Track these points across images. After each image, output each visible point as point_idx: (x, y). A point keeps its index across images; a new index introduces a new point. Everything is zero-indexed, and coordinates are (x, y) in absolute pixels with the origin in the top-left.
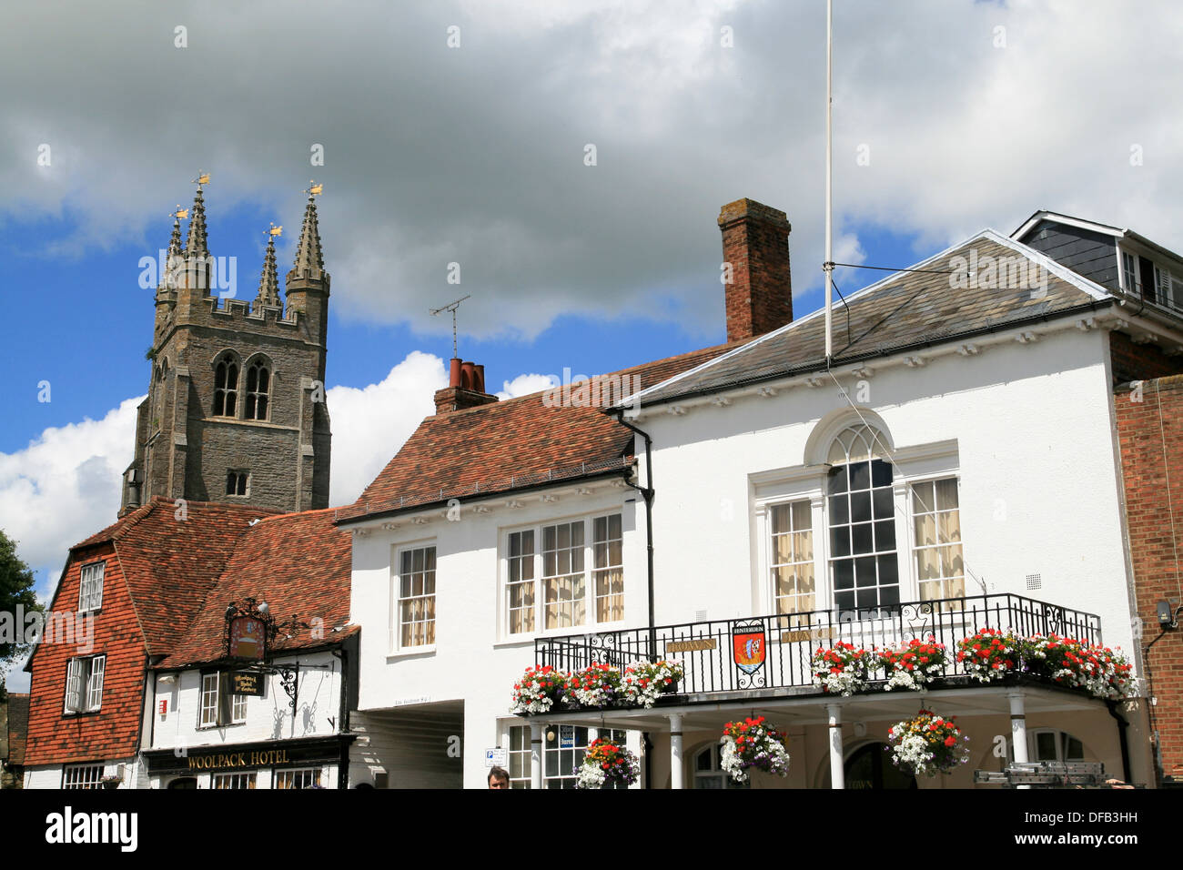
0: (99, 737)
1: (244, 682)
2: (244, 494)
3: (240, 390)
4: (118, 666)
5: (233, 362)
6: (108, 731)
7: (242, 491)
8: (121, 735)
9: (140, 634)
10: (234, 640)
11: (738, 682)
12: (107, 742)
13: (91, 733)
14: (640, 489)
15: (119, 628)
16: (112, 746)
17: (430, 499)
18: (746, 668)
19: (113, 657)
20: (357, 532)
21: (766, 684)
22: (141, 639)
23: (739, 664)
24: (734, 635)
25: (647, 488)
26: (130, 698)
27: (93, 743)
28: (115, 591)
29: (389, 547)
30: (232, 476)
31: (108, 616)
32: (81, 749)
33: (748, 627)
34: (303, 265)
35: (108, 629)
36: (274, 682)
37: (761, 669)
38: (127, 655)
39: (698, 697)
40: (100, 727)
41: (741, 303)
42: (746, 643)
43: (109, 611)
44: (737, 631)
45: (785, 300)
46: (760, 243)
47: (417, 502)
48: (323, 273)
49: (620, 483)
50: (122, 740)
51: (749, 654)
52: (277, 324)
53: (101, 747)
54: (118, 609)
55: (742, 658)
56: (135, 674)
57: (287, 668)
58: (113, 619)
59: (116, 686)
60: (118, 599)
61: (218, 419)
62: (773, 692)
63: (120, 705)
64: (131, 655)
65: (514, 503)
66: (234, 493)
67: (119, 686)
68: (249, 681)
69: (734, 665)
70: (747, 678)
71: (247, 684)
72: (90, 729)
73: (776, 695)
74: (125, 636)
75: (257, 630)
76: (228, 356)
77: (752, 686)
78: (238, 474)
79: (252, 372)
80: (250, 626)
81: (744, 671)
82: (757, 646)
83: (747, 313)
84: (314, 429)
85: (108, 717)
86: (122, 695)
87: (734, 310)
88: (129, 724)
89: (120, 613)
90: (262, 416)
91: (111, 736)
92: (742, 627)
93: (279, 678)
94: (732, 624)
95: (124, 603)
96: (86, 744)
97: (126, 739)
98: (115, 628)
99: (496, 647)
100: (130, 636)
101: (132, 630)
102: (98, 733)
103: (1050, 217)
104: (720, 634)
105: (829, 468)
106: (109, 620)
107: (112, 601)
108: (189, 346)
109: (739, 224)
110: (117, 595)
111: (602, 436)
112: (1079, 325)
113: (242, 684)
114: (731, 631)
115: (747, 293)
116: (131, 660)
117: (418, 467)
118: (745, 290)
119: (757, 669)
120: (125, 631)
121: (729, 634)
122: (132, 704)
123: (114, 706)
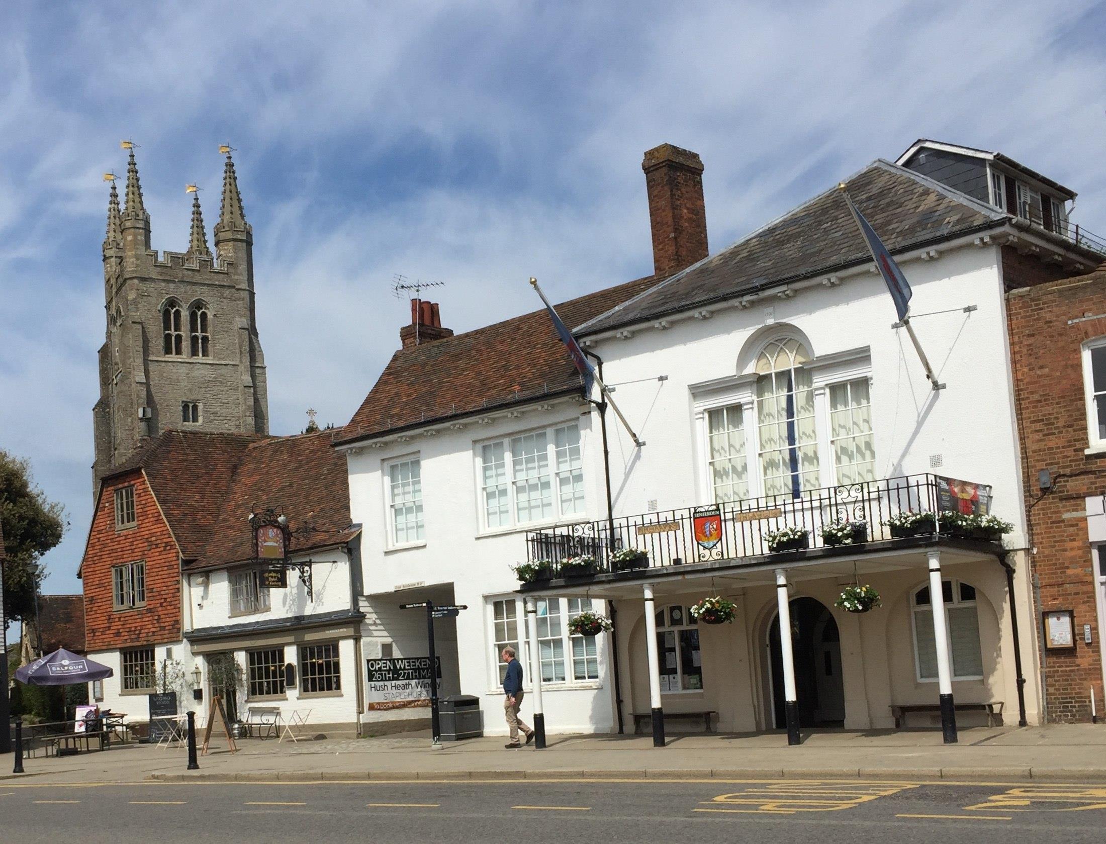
0: (148, 627)
1: (272, 577)
2: (197, 422)
3: (185, 332)
4: (157, 570)
5: (177, 308)
6: (155, 622)
7: (195, 419)
8: (166, 624)
9: (173, 543)
10: (260, 544)
11: (699, 556)
12: (155, 630)
13: (140, 624)
14: (594, 402)
15: (153, 539)
16: (159, 633)
17: (412, 421)
18: (706, 545)
19: (151, 563)
20: (351, 450)
21: (723, 556)
22: (174, 547)
23: (700, 542)
24: (695, 518)
25: (600, 401)
26: (171, 595)
27: (143, 631)
28: (146, 509)
29: (379, 462)
30: (186, 407)
31: (142, 530)
32: (133, 637)
33: (706, 511)
34: (227, 217)
35: (145, 540)
36: (293, 576)
37: (719, 545)
38: (163, 561)
39: (666, 569)
40: (147, 619)
41: (666, 238)
42: (704, 525)
43: (143, 525)
44: (697, 515)
45: (701, 232)
46: (679, 183)
47: (401, 424)
48: (245, 224)
49: (577, 399)
50: (167, 628)
51: (708, 533)
52: (211, 272)
53: (151, 634)
54: (151, 524)
55: (702, 537)
56: (172, 575)
57: (303, 564)
58: (147, 532)
59: (156, 586)
60: (150, 516)
61: (169, 358)
62: (730, 562)
63: (163, 601)
64: (167, 560)
65: (486, 420)
66: (189, 421)
67: (160, 585)
68: (275, 577)
69: (695, 543)
70: (707, 552)
71: (273, 579)
72: (139, 620)
73: (731, 565)
74: (160, 545)
75: (277, 535)
76: (172, 303)
77: (711, 559)
78: (191, 405)
79: (193, 316)
80: (272, 532)
81: (704, 547)
82: (715, 526)
83: (671, 246)
84: (250, 362)
85: (153, 610)
86: (162, 593)
87: (661, 243)
88: (172, 615)
89: (153, 527)
90: (205, 354)
91: (157, 625)
92: (701, 512)
93: (297, 573)
94: (692, 511)
95: (156, 519)
96: (137, 632)
97: (171, 627)
98: (150, 540)
99: (477, 539)
100: (163, 545)
101: (165, 540)
102: (147, 623)
103: (928, 145)
104: (682, 519)
105: (758, 376)
106: (144, 533)
107: (144, 517)
108: (138, 295)
109: (661, 167)
110: (148, 513)
111: (557, 360)
112: (977, 242)
113: (270, 579)
114: (692, 516)
115: (671, 229)
116: (167, 564)
117: (396, 393)
118: (669, 226)
119: (715, 545)
120: (159, 542)
121: (690, 518)
122: (173, 599)
123: (157, 602)
